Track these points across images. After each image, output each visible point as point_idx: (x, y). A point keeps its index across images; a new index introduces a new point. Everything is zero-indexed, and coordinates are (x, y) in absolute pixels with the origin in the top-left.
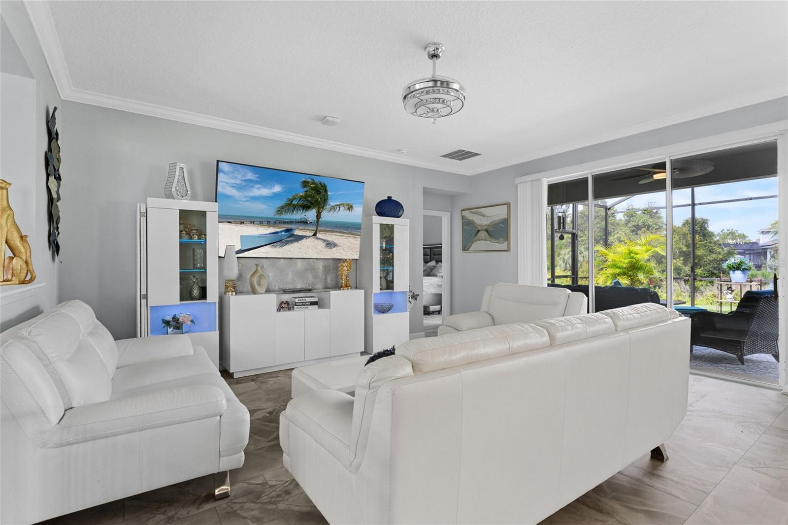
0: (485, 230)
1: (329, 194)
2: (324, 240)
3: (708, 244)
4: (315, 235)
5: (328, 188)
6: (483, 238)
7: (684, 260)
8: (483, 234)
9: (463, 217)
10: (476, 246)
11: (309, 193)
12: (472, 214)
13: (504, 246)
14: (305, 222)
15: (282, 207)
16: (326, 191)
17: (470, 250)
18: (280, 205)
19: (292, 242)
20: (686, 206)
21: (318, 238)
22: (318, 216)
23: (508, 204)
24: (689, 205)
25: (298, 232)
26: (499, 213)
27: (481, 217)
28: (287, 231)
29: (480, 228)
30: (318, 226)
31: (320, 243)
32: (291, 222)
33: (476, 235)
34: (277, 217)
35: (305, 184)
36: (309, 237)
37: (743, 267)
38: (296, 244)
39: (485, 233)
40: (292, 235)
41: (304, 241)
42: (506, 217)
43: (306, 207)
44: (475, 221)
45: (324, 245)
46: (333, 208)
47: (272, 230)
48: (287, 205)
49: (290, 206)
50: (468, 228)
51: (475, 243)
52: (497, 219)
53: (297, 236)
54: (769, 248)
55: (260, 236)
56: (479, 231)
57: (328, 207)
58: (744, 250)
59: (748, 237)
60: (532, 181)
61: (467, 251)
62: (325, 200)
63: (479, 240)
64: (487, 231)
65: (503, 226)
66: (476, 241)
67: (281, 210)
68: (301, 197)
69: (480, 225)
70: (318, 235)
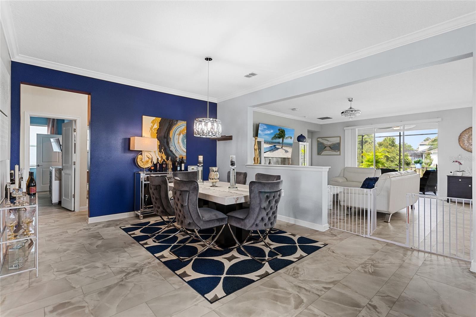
0: (329, 147)
1: (285, 133)
2: (285, 150)
3: (396, 151)
4: (282, 148)
5: (285, 131)
6: (328, 150)
7: (386, 159)
8: (328, 148)
9: (318, 141)
10: (324, 153)
11: (280, 133)
12: (322, 140)
13: (338, 153)
14: (279, 143)
15: (273, 138)
16: (285, 132)
17: (321, 154)
18: (272, 137)
19: (275, 150)
20: (397, 136)
21: (283, 149)
22: (283, 141)
23: (340, 137)
24: (398, 136)
25: (277, 147)
26: (336, 140)
27: (327, 141)
28: (275, 146)
29: (326, 146)
30: (283, 144)
31: (283, 150)
32: (275, 143)
33: (324, 148)
34: (272, 141)
35: (279, 130)
36: (280, 148)
37: (420, 162)
38: (276, 151)
39: (329, 148)
40: (276, 148)
41: (279, 150)
42: (339, 142)
43: (279, 138)
44: (324, 143)
45: (285, 151)
46: (287, 138)
47: (270, 146)
48: (274, 137)
49: (275, 137)
50: (320, 145)
51: (324, 152)
52: (335, 142)
53: (277, 148)
54: (424, 153)
55: (267, 148)
56: (326, 147)
57: (285, 138)
58: (412, 154)
59: (412, 147)
60: (351, 129)
61: (320, 154)
62: (284, 135)
63: (326, 150)
64: (330, 147)
65: (337, 145)
66: (324, 151)
67: (273, 139)
68: (278, 134)
69: (326, 145)
70: (283, 148)
